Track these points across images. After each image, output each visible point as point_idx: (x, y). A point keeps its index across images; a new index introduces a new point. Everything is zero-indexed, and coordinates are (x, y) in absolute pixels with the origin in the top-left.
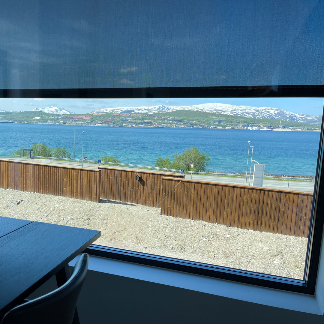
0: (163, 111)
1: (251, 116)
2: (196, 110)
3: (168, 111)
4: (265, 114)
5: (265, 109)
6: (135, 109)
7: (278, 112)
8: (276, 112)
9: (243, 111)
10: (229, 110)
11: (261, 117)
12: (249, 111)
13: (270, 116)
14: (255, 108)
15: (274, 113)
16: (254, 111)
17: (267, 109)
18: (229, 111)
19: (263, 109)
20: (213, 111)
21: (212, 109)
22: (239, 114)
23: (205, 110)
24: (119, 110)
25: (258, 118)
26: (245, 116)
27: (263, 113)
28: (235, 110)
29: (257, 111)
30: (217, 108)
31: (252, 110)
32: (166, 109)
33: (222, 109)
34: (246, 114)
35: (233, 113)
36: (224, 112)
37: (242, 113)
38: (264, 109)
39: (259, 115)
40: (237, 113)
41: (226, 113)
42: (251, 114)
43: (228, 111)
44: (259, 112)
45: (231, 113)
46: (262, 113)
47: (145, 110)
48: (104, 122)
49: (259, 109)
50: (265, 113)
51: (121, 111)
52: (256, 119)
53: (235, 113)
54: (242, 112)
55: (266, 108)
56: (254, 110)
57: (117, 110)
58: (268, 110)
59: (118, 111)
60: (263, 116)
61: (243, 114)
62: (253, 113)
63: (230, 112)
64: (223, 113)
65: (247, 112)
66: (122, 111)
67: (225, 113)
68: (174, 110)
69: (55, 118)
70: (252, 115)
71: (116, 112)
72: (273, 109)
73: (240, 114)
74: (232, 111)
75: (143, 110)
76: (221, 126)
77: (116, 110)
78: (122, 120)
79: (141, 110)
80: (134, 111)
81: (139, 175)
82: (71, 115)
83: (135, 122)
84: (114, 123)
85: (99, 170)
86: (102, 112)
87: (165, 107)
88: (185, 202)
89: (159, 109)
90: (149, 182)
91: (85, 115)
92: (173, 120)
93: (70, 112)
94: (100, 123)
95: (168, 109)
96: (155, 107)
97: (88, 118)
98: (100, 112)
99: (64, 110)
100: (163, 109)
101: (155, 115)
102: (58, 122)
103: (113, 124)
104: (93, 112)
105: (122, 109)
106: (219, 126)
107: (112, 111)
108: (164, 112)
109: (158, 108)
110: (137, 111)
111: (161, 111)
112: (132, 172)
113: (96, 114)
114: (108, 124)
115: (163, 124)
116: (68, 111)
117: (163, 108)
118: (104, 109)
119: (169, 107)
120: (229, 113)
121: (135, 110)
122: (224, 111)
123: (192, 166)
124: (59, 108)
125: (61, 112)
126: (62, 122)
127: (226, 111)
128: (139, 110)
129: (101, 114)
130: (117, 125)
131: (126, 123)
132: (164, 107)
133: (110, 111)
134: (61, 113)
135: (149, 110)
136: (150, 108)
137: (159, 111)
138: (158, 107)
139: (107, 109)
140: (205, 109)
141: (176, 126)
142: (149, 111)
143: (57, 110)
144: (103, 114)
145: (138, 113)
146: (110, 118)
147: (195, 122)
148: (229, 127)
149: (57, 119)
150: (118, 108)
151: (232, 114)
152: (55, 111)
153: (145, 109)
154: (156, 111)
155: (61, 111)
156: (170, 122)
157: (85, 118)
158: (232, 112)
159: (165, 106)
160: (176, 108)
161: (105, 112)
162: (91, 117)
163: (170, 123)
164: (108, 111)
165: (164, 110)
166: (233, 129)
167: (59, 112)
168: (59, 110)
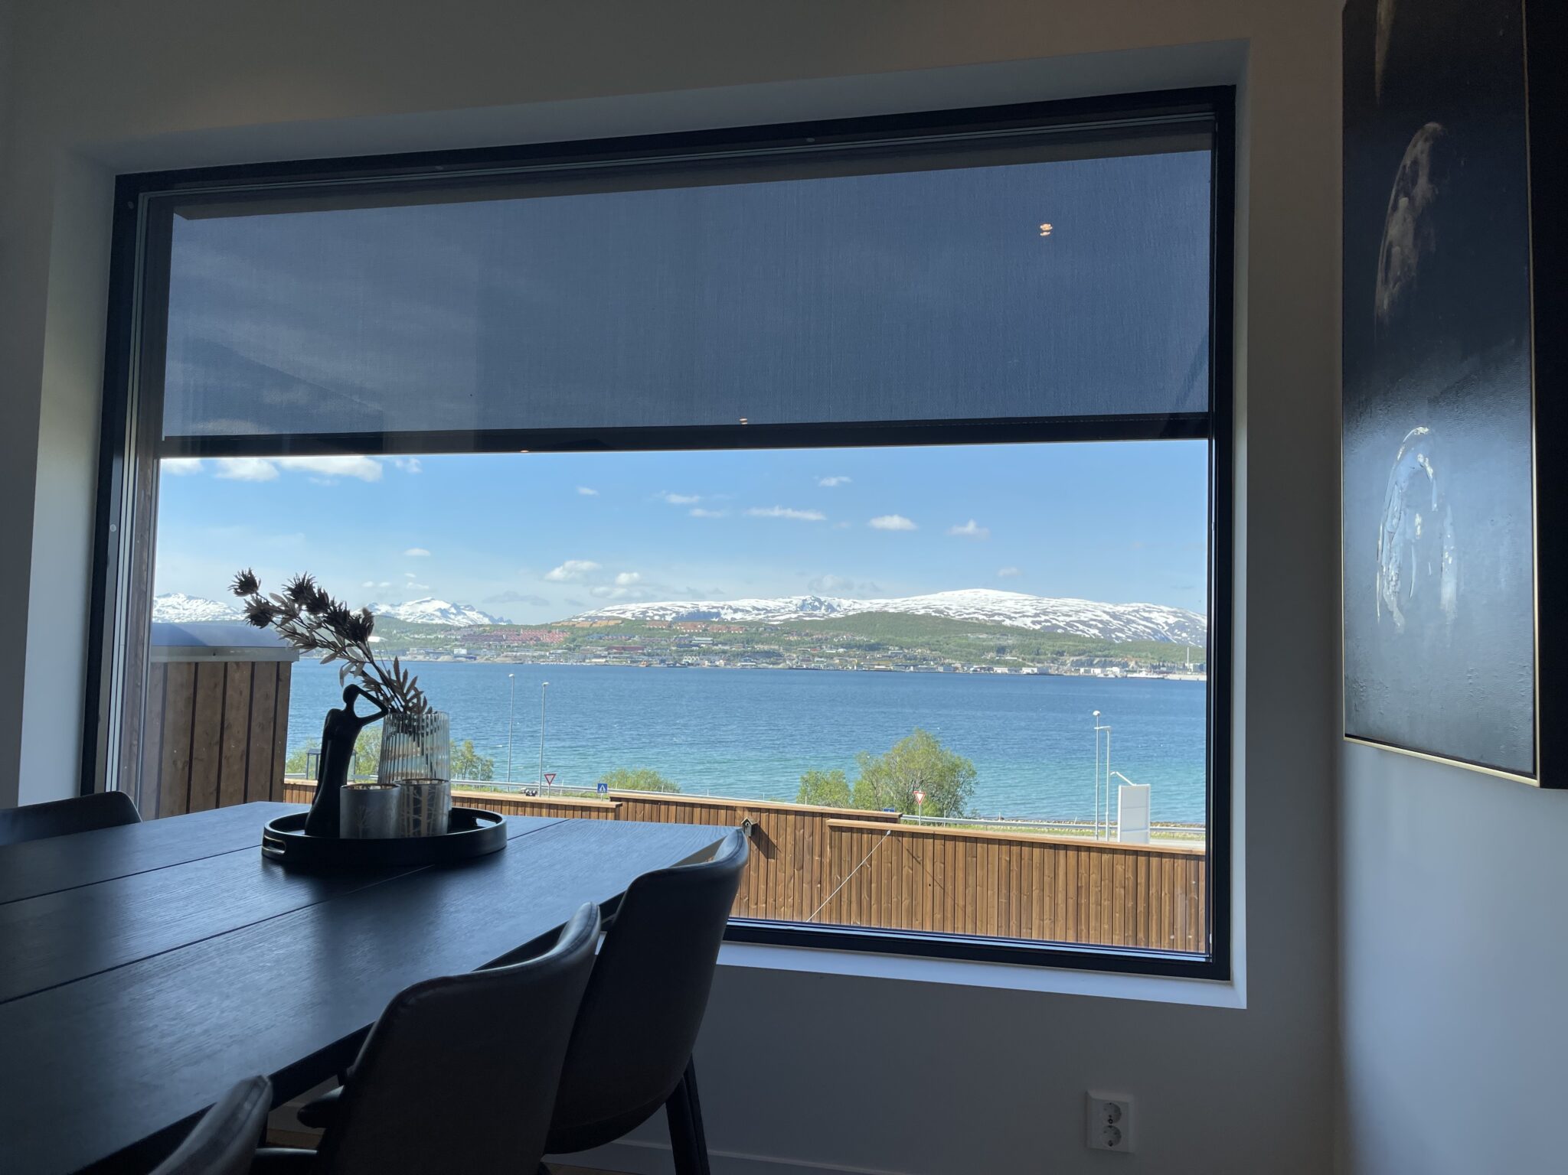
0: (816, 616)
1: (1096, 632)
2: (922, 612)
3: (832, 615)
4: (1140, 627)
5: (1137, 611)
6: (723, 608)
7: (1177, 619)
8: (1172, 620)
9: (1070, 616)
10: (1028, 611)
11: (1128, 637)
12: (1090, 615)
13: (1156, 632)
14: (1109, 607)
15: (1166, 623)
16: (1106, 617)
17: (1144, 611)
18: (1028, 616)
19: (1131, 609)
20: (976, 615)
21: (973, 610)
22: (1060, 627)
23: (951, 613)
24: (669, 612)
25: (1118, 638)
26: (1079, 633)
27: (1134, 622)
28: (1045, 613)
29: (1114, 616)
30: (989, 607)
31: (1099, 613)
32: (823, 608)
33: (1004, 611)
34: (1081, 627)
35: (1039, 623)
36: (1010, 618)
37: (1068, 624)
38: (1134, 611)
39: (1122, 631)
40: (1054, 622)
41: (1019, 623)
42: (1096, 627)
43: (1024, 616)
44: (1120, 620)
45: (1033, 623)
46: (1129, 622)
47: (756, 612)
48: (615, 651)
49: (1120, 609)
50: (1139, 624)
51: (674, 615)
52: (1114, 644)
53: (1046, 621)
54: (1068, 619)
55: (1141, 605)
56: (1105, 612)
57: (661, 612)
58: (1146, 615)
59: (663, 616)
60: (1135, 633)
61: (1072, 626)
62: (1101, 622)
63: (1031, 619)
64: (1007, 622)
65: (1082, 619)
66: (678, 613)
67: (1015, 623)
68: (851, 613)
69: (437, 638)
70: (1098, 628)
71: (657, 618)
72: (1162, 611)
73: (1062, 624)
74: (1037, 615)
75: (751, 610)
76: (1006, 663)
77: (657, 610)
78: (679, 646)
79: (742, 611)
80: (718, 615)
81: (752, 819)
82: (495, 626)
83: (724, 652)
84: (649, 655)
85: (614, 804)
86: (609, 618)
87: (821, 603)
88: (906, 903)
89: (802, 607)
90: (784, 838)
91: (548, 628)
92: (848, 646)
93: (491, 618)
94: (600, 657)
95: (830, 608)
96: (788, 600)
97: (560, 637)
98: (600, 618)
99: (472, 609)
100: (814, 608)
101: (789, 627)
102: (449, 654)
103: (646, 658)
104: (577, 618)
105: (677, 609)
106: (999, 663)
107: (644, 613)
108: (818, 619)
109: (800, 603)
110: (728, 616)
111: (810, 615)
112: (727, 808)
113: (587, 625)
114: (627, 657)
115: (816, 659)
116: (485, 615)
117: (817, 604)
118: (617, 607)
119: (835, 602)
120: (1027, 623)
121: (723, 612)
122: (1013, 615)
123: (920, 796)
124: (454, 606)
125: (460, 617)
126: (464, 652)
127: (1017, 616)
128: (736, 611)
129: (604, 623)
130: (663, 661)
131: (691, 653)
132: (819, 600)
133: (637, 614)
134: (460, 621)
135: (768, 611)
136: (772, 604)
137: (801, 614)
138: (797, 600)
139: (624, 607)
140: (950, 609)
141: (858, 665)
142: (770, 615)
143: (444, 613)
144: (612, 623)
145: (733, 621)
146: (636, 638)
147: (920, 650)
148: (1029, 666)
149: (446, 641)
150: (663, 604)
151: (1038, 627)
152: (438, 614)
153: (754, 608)
154: (794, 616)
155: (459, 613)
156: (841, 650)
157: (546, 638)
158: (1038, 619)
159: (823, 599)
160: (857, 606)
161: (619, 618)
162: (568, 635)
163: (838, 655)
164: (628, 616)
165: (817, 612)
166: (1043, 673)
167: (452, 616)
168: (453, 610)
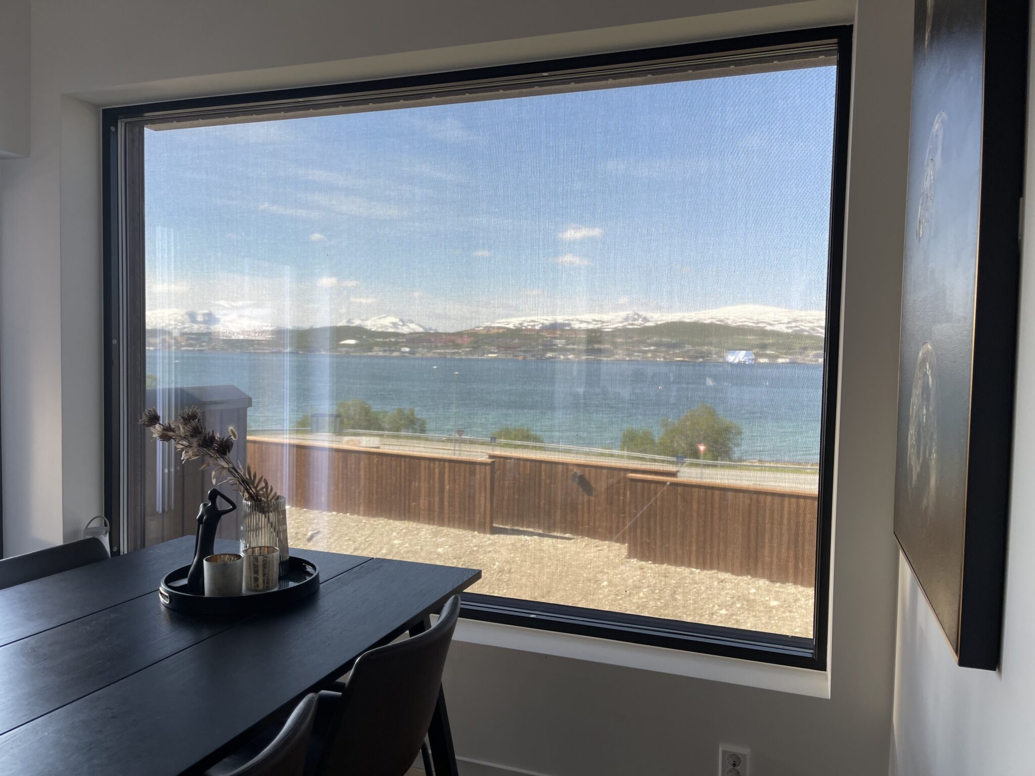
0: (635, 325)
2: (709, 321)
3: (647, 324)
6: (572, 320)
9: (813, 323)
10: (783, 320)
18: (783, 323)
22: (806, 331)
23: (729, 321)
24: (536, 323)
26: (819, 334)
28: (795, 321)
30: (755, 318)
32: (641, 319)
33: (767, 320)
35: (791, 327)
36: (771, 324)
40: (802, 327)
41: (776, 328)
43: (781, 323)
45: (788, 328)
47: (595, 323)
48: (502, 349)
51: (541, 325)
53: (796, 327)
54: (811, 325)
57: (533, 324)
59: (534, 326)
63: (786, 325)
64: (769, 328)
66: (543, 324)
67: (774, 329)
68: (659, 323)
69: (391, 341)
71: (529, 327)
74: (789, 323)
76: (766, 356)
77: (530, 322)
78: (543, 345)
79: (585, 322)
80: (569, 325)
81: (578, 471)
82: (427, 334)
83: (573, 350)
84: (525, 352)
85: (490, 461)
86: (499, 328)
87: (639, 316)
89: (627, 319)
90: (601, 486)
91: (460, 334)
92: (657, 345)
93: (424, 328)
94: (493, 353)
95: (645, 319)
96: (617, 314)
97: (466, 339)
98: (493, 328)
99: (412, 322)
100: (635, 320)
101: (616, 332)
102: (398, 351)
103: (522, 354)
104: (479, 327)
105: (542, 321)
106: (762, 356)
107: (521, 324)
108: (636, 327)
109: (624, 317)
110: (576, 325)
111: (632, 324)
112: (563, 464)
113: (484, 332)
114: (511, 353)
115: (636, 354)
116: (421, 326)
117: (636, 317)
118: (504, 320)
119: (649, 315)
120: (782, 328)
121: (573, 323)
122: (773, 323)
123: (702, 448)
124: (402, 320)
125: (405, 328)
126: (407, 349)
127: (776, 323)
128: (582, 322)
129: (495, 331)
130: (533, 356)
131: (552, 350)
132: (637, 314)
133: (517, 325)
134: (405, 330)
135: (603, 322)
136: (605, 317)
137: (626, 323)
138: (623, 314)
139: (509, 320)
140: (728, 319)
141: (664, 358)
142: (604, 324)
143: (395, 325)
144: (501, 331)
145: (580, 330)
146: (516, 341)
147: (706, 348)
148: (783, 358)
149: (396, 343)
150: (533, 318)
151: (790, 331)
152: (391, 325)
153: (594, 320)
154: (621, 325)
155: (404, 325)
156: (652, 348)
157: (459, 341)
158: (790, 325)
159: (640, 313)
160: (664, 318)
161: (505, 328)
162: (472, 339)
163: (651, 351)
164: (511, 326)
165: (636, 322)
166: (793, 363)
167: (400, 327)
168: (401, 323)
